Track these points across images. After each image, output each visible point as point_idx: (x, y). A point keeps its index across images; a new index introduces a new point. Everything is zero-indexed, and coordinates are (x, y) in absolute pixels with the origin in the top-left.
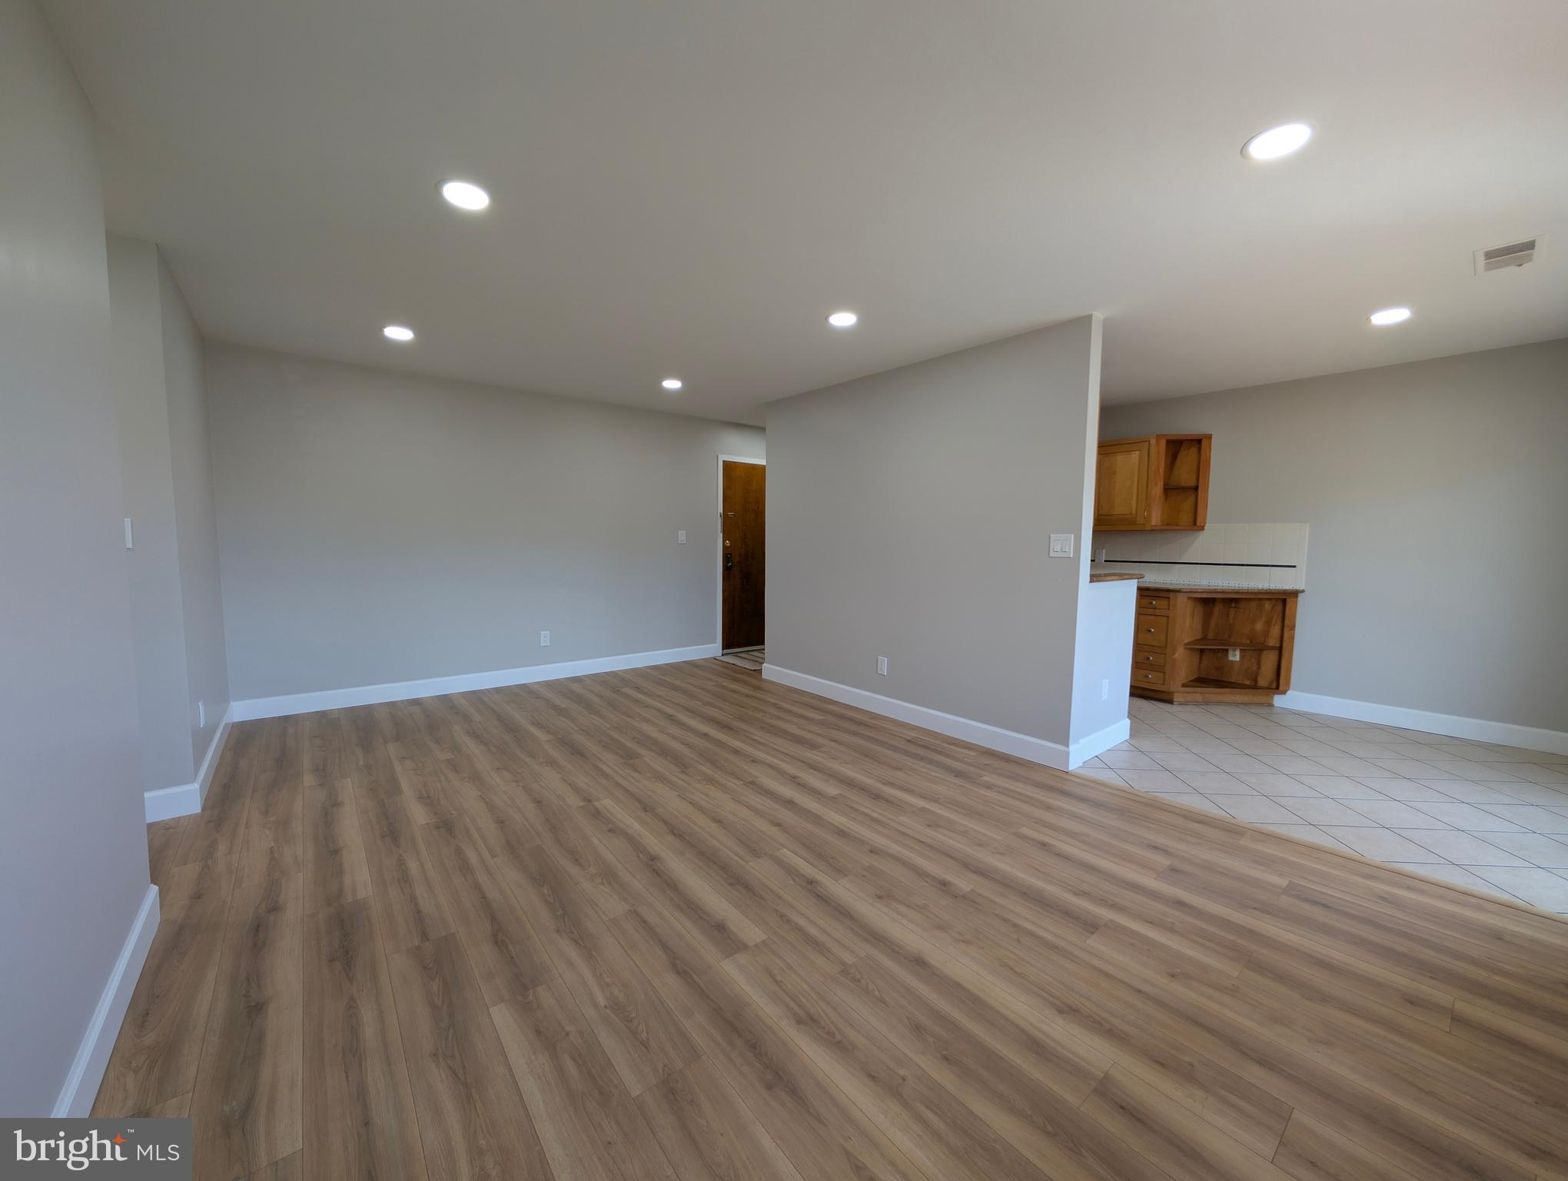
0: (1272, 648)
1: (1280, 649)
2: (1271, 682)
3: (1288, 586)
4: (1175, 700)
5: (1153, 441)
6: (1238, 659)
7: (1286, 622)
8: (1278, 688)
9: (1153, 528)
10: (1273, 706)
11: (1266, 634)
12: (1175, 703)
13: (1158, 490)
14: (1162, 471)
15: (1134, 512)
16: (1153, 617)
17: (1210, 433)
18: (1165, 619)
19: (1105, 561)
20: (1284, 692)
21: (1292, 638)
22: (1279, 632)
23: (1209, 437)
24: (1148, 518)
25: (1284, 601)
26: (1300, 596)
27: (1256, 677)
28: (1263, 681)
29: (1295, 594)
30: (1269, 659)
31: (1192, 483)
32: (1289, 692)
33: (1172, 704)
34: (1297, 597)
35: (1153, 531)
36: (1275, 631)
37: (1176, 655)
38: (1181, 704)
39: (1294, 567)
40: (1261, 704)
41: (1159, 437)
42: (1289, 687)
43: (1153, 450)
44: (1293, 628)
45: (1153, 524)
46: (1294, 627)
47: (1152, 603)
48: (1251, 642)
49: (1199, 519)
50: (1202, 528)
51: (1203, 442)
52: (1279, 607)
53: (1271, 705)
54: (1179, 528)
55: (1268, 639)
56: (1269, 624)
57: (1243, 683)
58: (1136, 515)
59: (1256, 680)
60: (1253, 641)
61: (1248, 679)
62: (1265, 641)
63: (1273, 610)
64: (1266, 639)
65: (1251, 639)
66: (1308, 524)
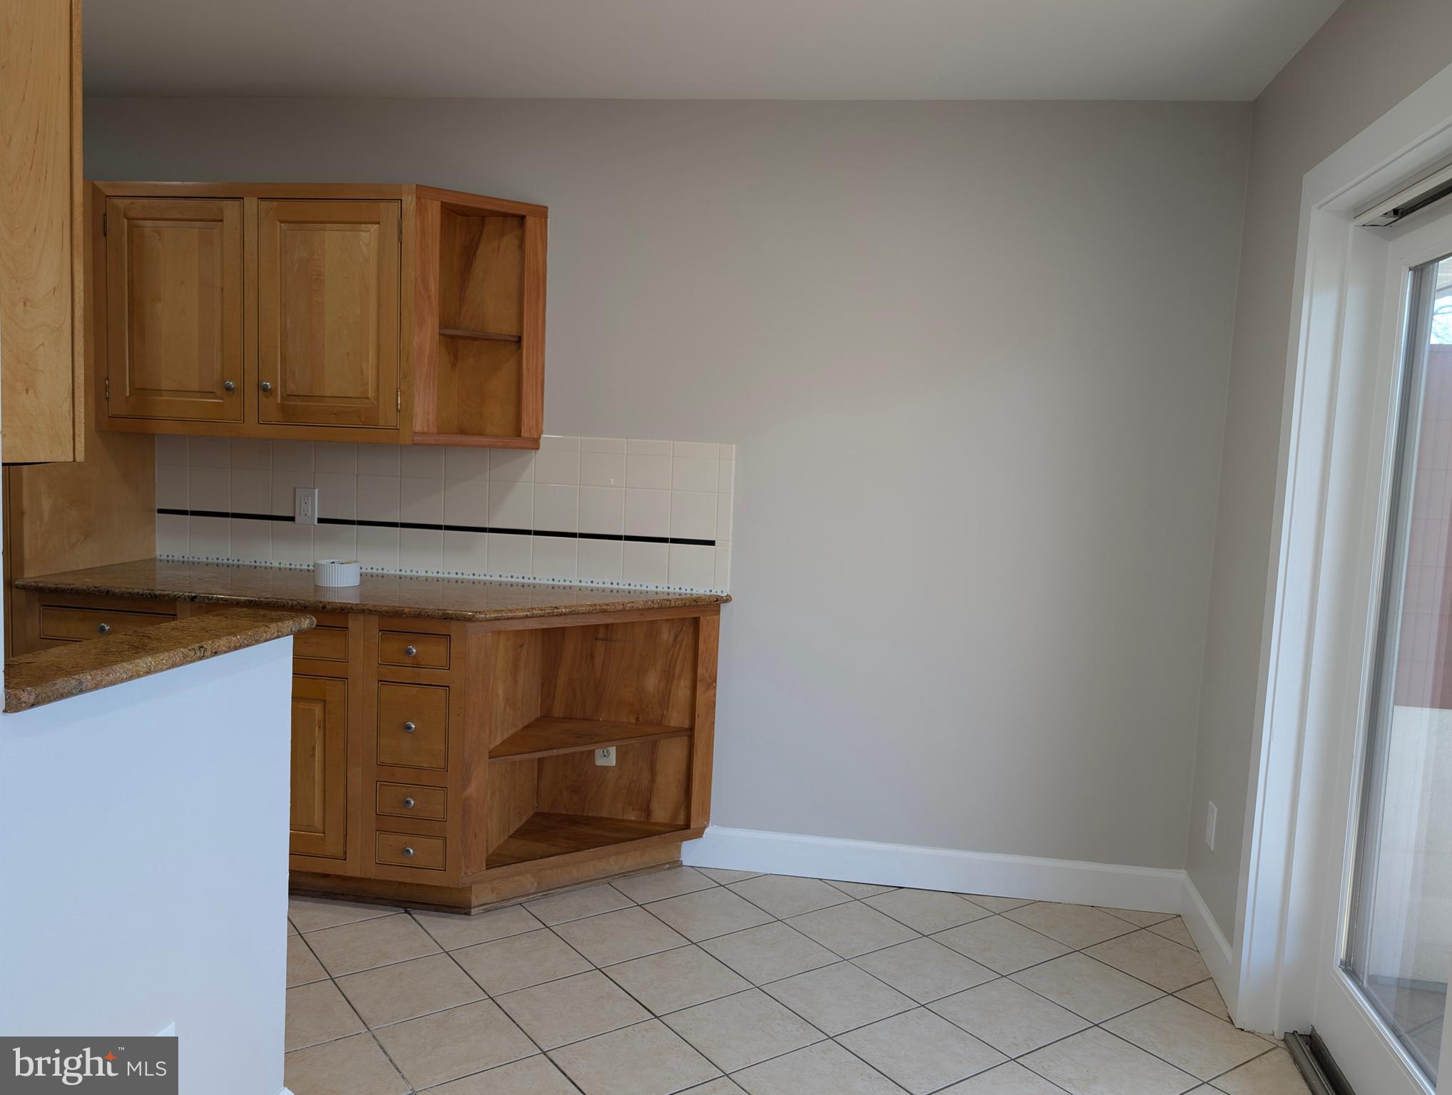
0: (676, 732)
1: (690, 731)
2: (675, 814)
3: (701, 588)
4: (474, 902)
5: (409, 201)
6: (614, 764)
7: (700, 671)
8: (687, 826)
9: (417, 439)
10: (681, 865)
11: (665, 699)
12: (473, 911)
13: (425, 337)
14: (434, 287)
15: (371, 394)
16: (414, 690)
17: (546, 205)
18: (441, 692)
19: (320, 521)
20: (699, 834)
21: (712, 705)
22: (688, 692)
23: (542, 212)
24: (404, 412)
25: (696, 621)
26: (724, 609)
27: (649, 801)
28: (661, 813)
29: (714, 605)
30: (671, 755)
31: (508, 328)
32: (707, 830)
33: (468, 914)
34: (718, 612)
35: (420, 446)
36: (681, 691)
37: (472, 789)
38: (489, 909)
39: (712, 543)
40: (657, 867)
41: (423, 192)
42: (708, 823)
43: (410, 224)
44: (713, 681)
45: (418, 428)
46: (715, 681)
47: (408, 652)
48: (637, 719)
49: (527, 422)
50: (535, 444)
51: (530, 221)
52: (687, 639)
53: (677, 864)
54: (484, 440)
55: (667, 711)
56: (668, 676)
57: (625, 818)
58: (376, 402)
59: (648, 811)
60: (641, 719)
61: (633, 809)
62: (663, 715)
63: (675, 647)
64: (665, 713)
65: (637, 716)
66: (734, 447)
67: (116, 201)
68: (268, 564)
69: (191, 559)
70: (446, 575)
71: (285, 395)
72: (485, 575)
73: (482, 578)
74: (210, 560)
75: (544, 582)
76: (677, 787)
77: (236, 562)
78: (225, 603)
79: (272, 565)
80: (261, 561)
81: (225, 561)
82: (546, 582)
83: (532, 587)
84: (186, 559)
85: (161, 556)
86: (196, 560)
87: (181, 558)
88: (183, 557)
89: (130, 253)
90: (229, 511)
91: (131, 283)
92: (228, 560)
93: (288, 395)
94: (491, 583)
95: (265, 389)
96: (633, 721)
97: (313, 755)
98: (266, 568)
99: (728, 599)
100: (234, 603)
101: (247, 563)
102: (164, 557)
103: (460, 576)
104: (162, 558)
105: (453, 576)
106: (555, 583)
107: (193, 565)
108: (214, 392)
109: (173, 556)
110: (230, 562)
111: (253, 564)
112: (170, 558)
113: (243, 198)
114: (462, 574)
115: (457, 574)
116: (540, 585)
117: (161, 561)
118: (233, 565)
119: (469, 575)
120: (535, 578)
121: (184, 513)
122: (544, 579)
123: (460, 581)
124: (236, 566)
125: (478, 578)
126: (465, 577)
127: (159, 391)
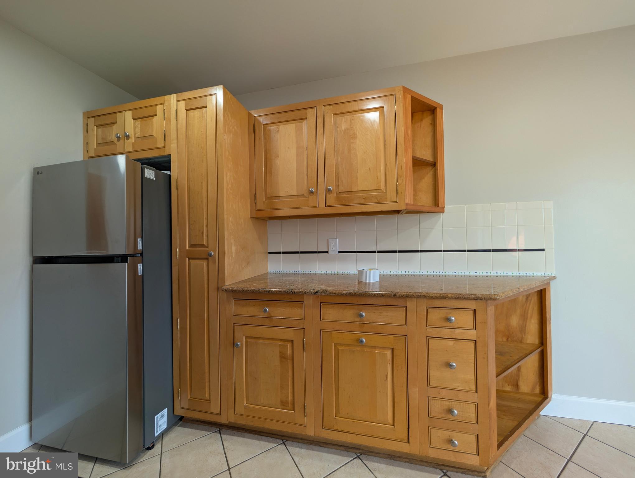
1: (542, 347)
3: (539, 273)
5: (399, 94)
7: (546, 315)
10: (539, 414)
11: (523, 329)
12: (487, 474)
13: (408, 158)
14: (410, 134)
15: (383, 188)
17: (442, 104)
18: (470, 343)
19: (340, 252)
23: (441, 107)
24: (401, 194)
25: (542, 290)
26: (553, 282)
27: (517, 381)
29: (547, 280)
32: (552, 397)
33: (484, 477)
34: (550, 284)
37: (492, 403)
38: (492, 471)
39: (543, 250)
42: (552, 393)
43: (400, 107)
45: (407, 202)
48: (508, 340)
49: (440, 200)
50: (443, 210)
51: (438, 111)
54: (427, 208)
55: (525, 335)
56: (524, 317)
57: (504, 389)
58: (385, 191)
59: (517, 386)
60: (509, 339)
61: (508, 385)
62: (522, 338)
63: (527, 303)
64: (524, 336)
65: (507, 338)
66: (552, 202)
67: (258, 118)
68: (317, 272)
69: (283, 272)
70: (400, 273)
71: (338, 192)
72: (420, 272)
73: (418, 273)
74: (291, 272)
75: (450, 273)
76: (534, 374)
77: (302, 272)
78: (334, 294)
79: (318, 273)
80: (313, 271)
81: (298, 272)
82: (452, 274)
83: (444, 276)
84: (281, 272)
85: (270, 271)
86: (285, 272)
87: (279, 272)
88: (280, 271)
89: (265, 139)
90: (299, 251)
91: (265, 151)
92: (299, 271)
93: (339, 192)
94: (423, 276)
95: (329, 190)
96: (505, 340)
97: (386, 380)
98: (315, 274)
99: (554, 278)
100: (339, 295)
101: (307, 272)
102: (272, 272)
103: (407, 273)
104: (271, 272)
105: (404, 273)
106: (456, 274)
107: (284, 274)
108: (304, 195)
109: (275, 271)
110: (300, 272)
111: (310, 272)
112: (274, 272)
113: (316, 107)
114: (408, 272)
115: (405, 272)
116: (448, 276)
117: (270, 273)
118: (301, 274)
119: (411, 272)
120: (445, 272)
121: (280, 253)
122: (450, 272)
123: (407, 276)
124: (302, 274)
125: (416, 273)
126: (409, 273)
127: (278, 197)
